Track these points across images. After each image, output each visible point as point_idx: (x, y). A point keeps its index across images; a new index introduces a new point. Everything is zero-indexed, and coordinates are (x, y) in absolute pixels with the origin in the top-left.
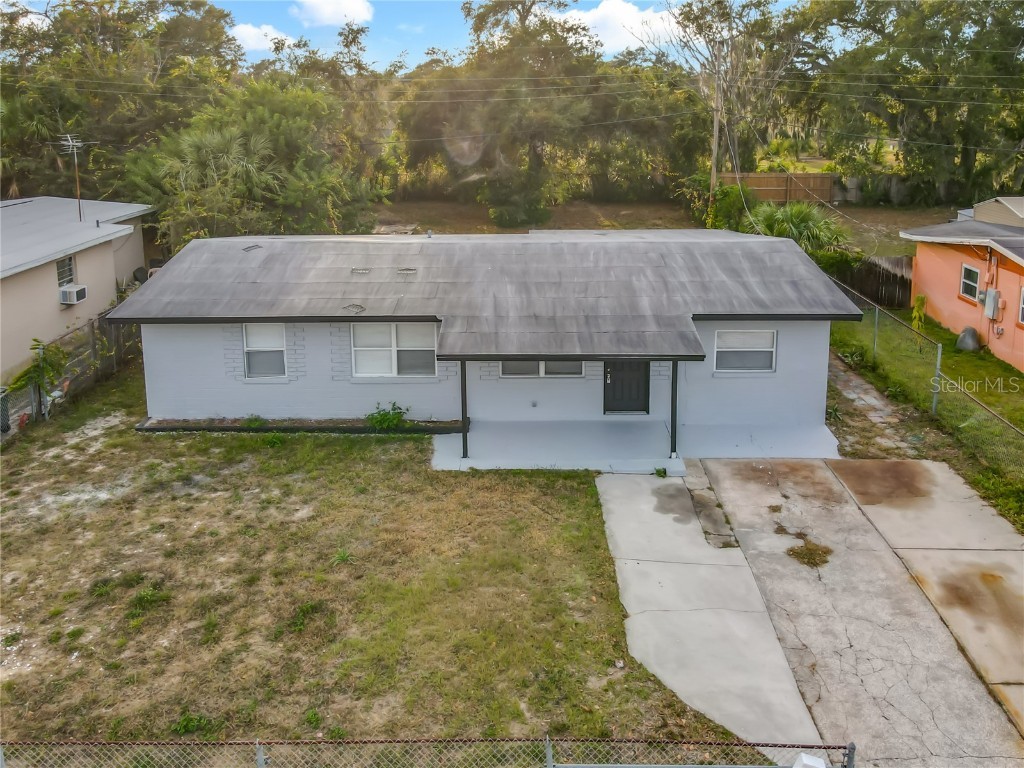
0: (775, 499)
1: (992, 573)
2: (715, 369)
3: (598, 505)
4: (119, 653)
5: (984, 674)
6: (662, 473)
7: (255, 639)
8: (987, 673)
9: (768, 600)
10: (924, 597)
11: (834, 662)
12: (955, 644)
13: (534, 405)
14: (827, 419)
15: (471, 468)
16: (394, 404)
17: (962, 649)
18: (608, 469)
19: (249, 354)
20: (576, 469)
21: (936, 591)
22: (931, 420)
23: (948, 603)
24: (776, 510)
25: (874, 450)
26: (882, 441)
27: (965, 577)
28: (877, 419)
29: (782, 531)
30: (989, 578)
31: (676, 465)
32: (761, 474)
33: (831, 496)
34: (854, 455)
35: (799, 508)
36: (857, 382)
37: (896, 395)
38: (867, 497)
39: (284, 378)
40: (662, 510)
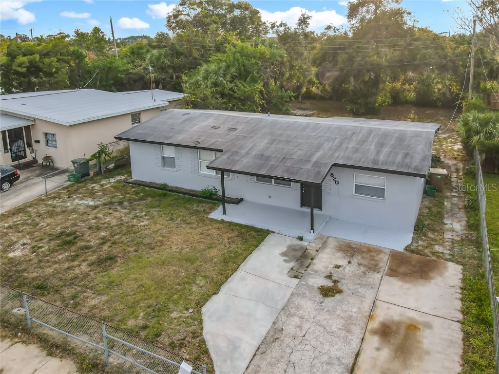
0: (343, 262)
1: (417, 325)
2: (354, 194)
3: (257, 246)
4: (45, 257)
5: (356, 369)
6: (301, 239)
7: (85, 264)
8: (358, 369)
9: (286, 305)
10: (365, 326)
11: (288, 340)
12: (356, 351)
13: (270, 197)
14: (415, 230)
15: (222, 219)
16: (214, 187)
17: (357, 355)
18: (278, 231)
19: (164, 157)
20: (263, 228)
21: (375, 324)
22: (478, 244)
23: (375, 332)
24: (338, 267)
25: (427, 251)
26: (438, 248)
27: (398, 324)
28: (448, 235)
29: (329, 277)
30: (412, 328)
31: (309, 236)
32: (349, 250)
33: (374, 268)
34: (412, 251)
35: (350, 269)
36: (462, 214)
37: (473, 226)
38: (393, 272)
39: (175, 169)
40: (284, 254)
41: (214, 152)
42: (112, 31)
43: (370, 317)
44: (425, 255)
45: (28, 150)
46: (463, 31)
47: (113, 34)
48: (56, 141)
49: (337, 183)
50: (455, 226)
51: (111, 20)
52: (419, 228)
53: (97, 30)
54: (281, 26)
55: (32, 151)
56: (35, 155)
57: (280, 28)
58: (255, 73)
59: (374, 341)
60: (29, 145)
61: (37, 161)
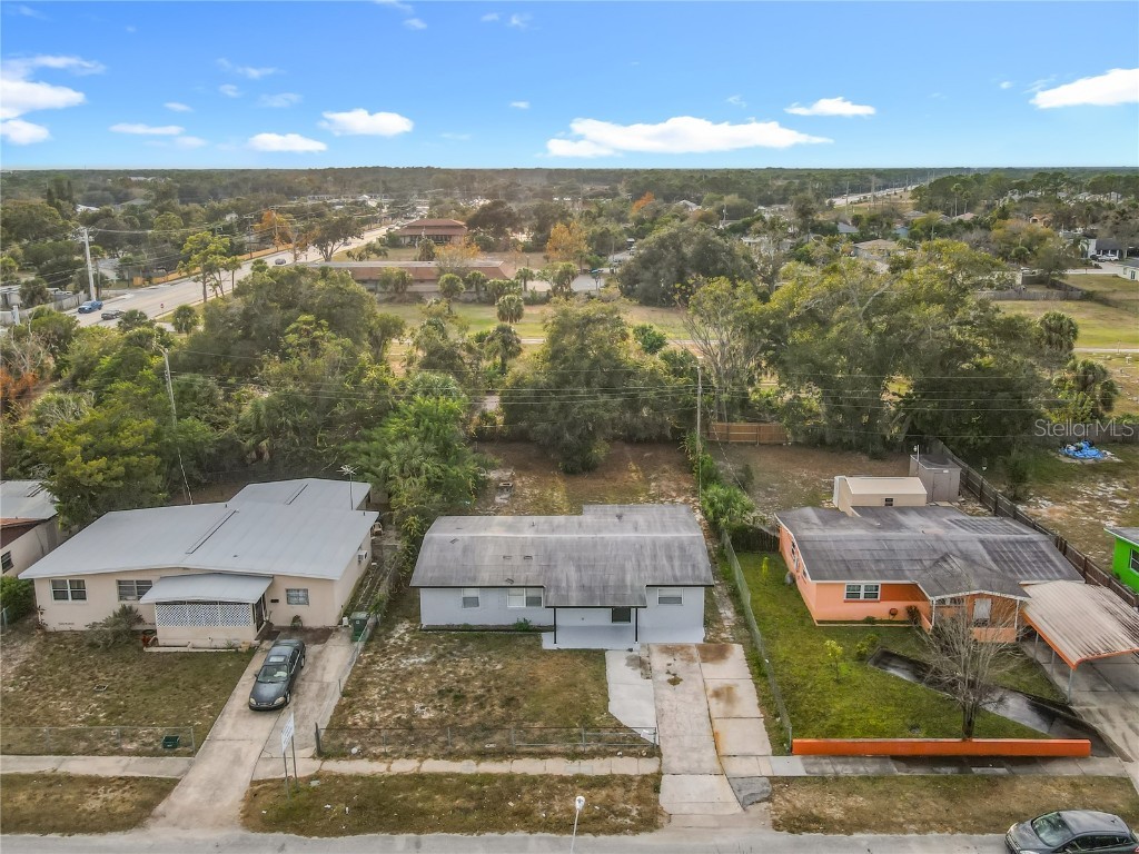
0: (671, 661)
1: (731, 687)
5: (712, 715)
6: (631, 650)
7: (496, 707)
9: (656, 695)
10: (706, 695)
11: (669, 714)
12: (707, 708)
13: (583, 619)
14: (704, 624)
15: (558, 648)
17: (709, 709)
18: (611, 648)
19: (465, 599)
20: (598, 649)
21: (710, 692)
22: (747, 625)
23: (712, 696)
24: (669, 665)
25: (717, 639)
26: (723, 635)
27: (722, 689)
28: (726, 623)
29: (668, 673)
30: (729, 689)
31: (636, 647)
32: (669, 650)
33: (691, 660)
34: (708, 641)
35: (678, 665)
36: (729, 602)
37: (740, 611)
38: (705, 660)
39: (478, 609)
40: (628, 665)
43: (706, 690)
44: (717, 642)
50: (728, 613)
52: (707, 623)
59: (713, 701)
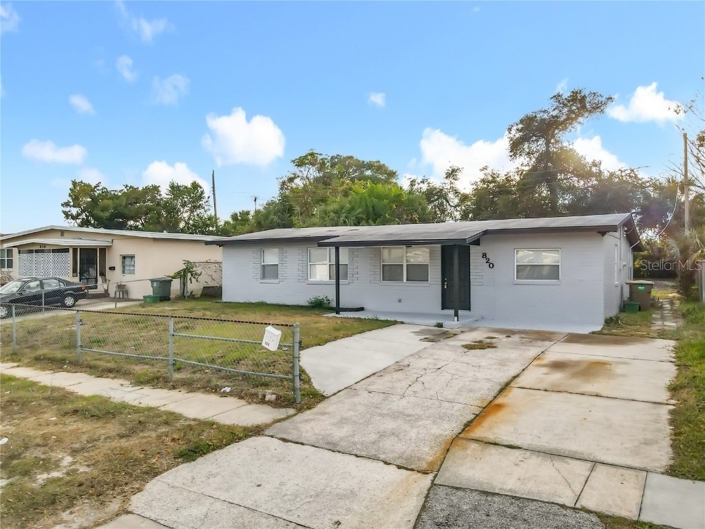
0: (499, 336)
1: (606, 363)
2: (515, 279)
5: (512, 384)
6: (440, 325)
9: (416, 353)
10: (528, 363)
11: (416, 371)
13: (400, 301)
15: (335, 316)
16: (326, 297)
17: (516, 377)
18: (409, 321)
19: (264, 266)
20: (389, 320)
27: (579, 362)
28: (656, 328)
30: (600, 364)
35: (510, 340)
39: (277, 281)
41: (328, 248)
42: (214, 188)
43: (533, 359)
45: (100, 279)
46: (673, 174)
47: (214, 191)
48: (134, 266)
49: (491, 266)
51: (213, 174)
52: (612, 321)
53: (195, 186)
54: (423, 182)
55: (105, 280)
56: (108, 287)
57: (421, 185)
58: (387, 215)
60: (103, 274)
61: (109, 294)
